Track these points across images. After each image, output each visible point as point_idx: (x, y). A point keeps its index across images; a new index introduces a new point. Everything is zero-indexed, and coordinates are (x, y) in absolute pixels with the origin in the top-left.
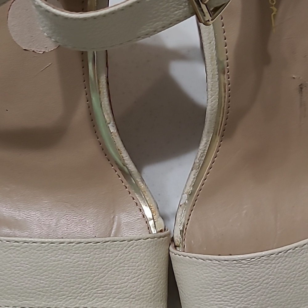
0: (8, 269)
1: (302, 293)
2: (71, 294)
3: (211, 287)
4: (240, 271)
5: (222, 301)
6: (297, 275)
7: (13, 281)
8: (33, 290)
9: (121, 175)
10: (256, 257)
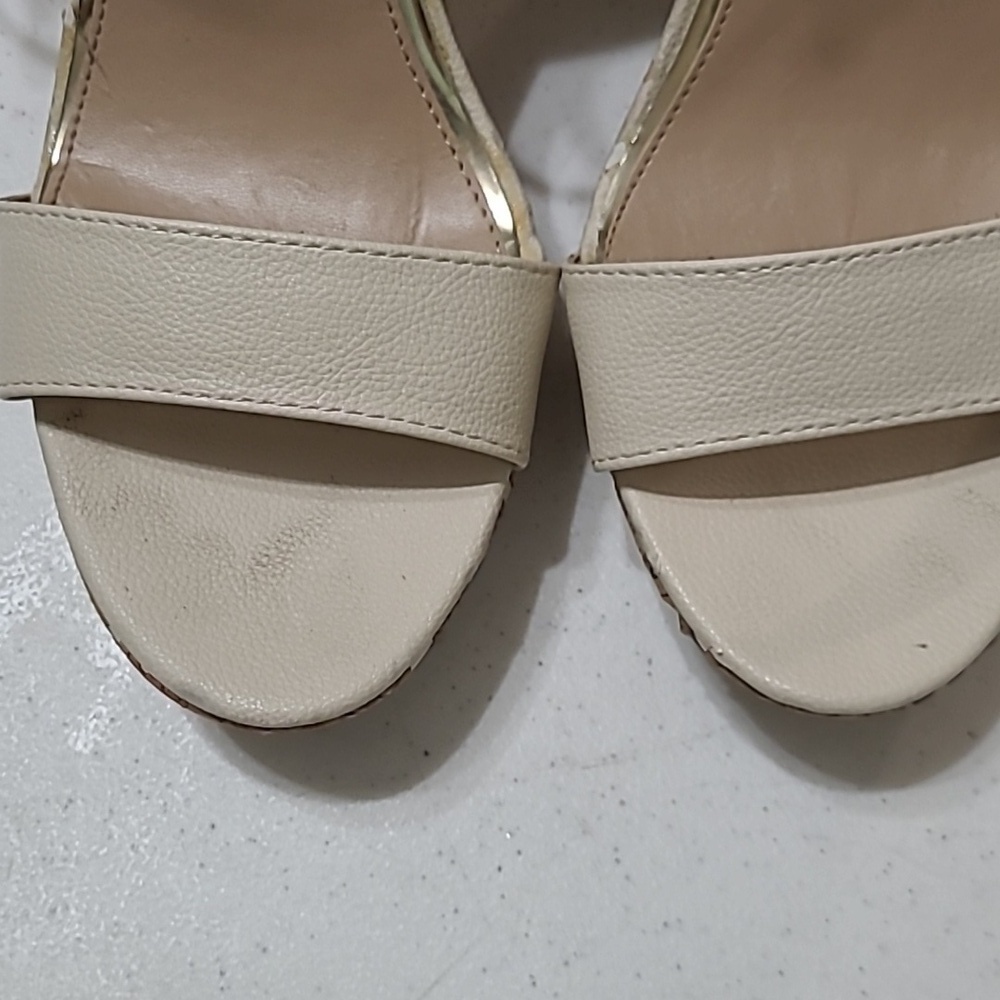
0: (158, 298)
1: (879, 370)
2: (304, 373)
3: (659, 343)
4: (734, 299)
5: (685, 376)
6: (872, 324)
7: (169, 328)
8: (215, 351)
9: (442, 116)
10: (772, 263)
